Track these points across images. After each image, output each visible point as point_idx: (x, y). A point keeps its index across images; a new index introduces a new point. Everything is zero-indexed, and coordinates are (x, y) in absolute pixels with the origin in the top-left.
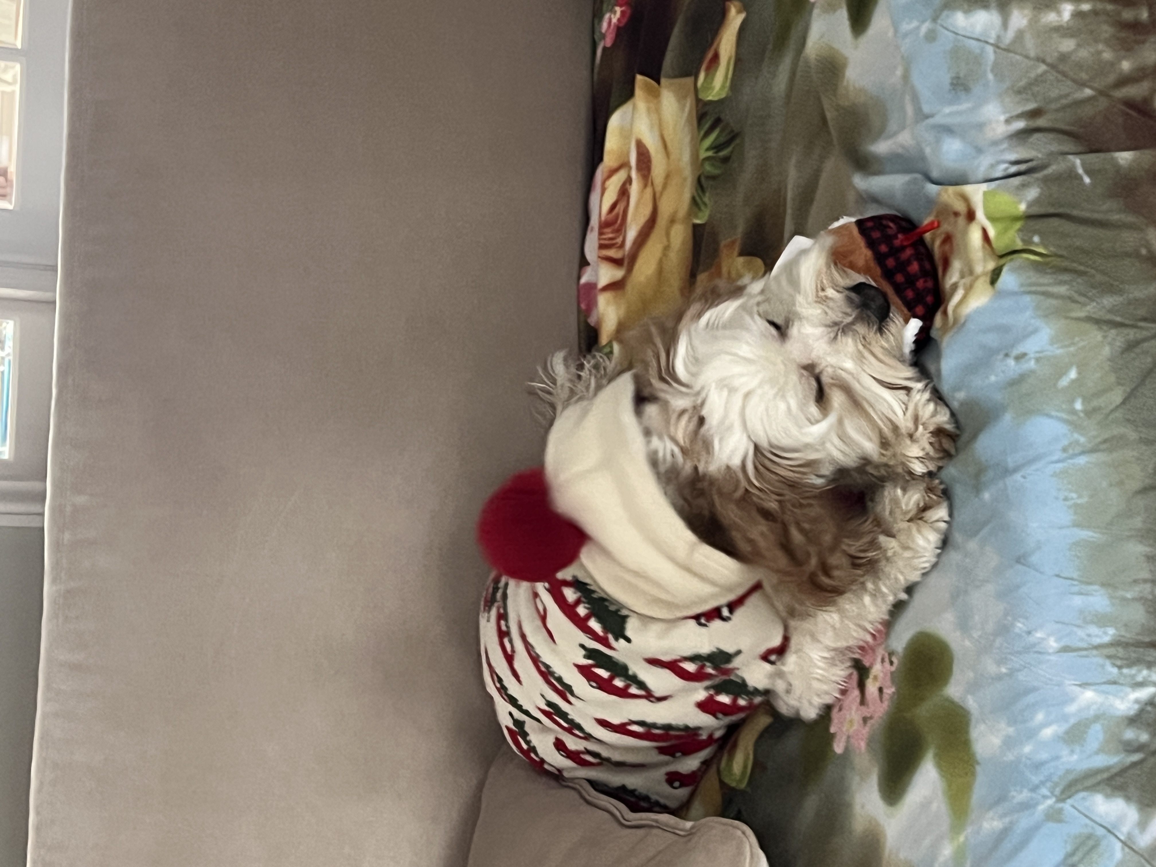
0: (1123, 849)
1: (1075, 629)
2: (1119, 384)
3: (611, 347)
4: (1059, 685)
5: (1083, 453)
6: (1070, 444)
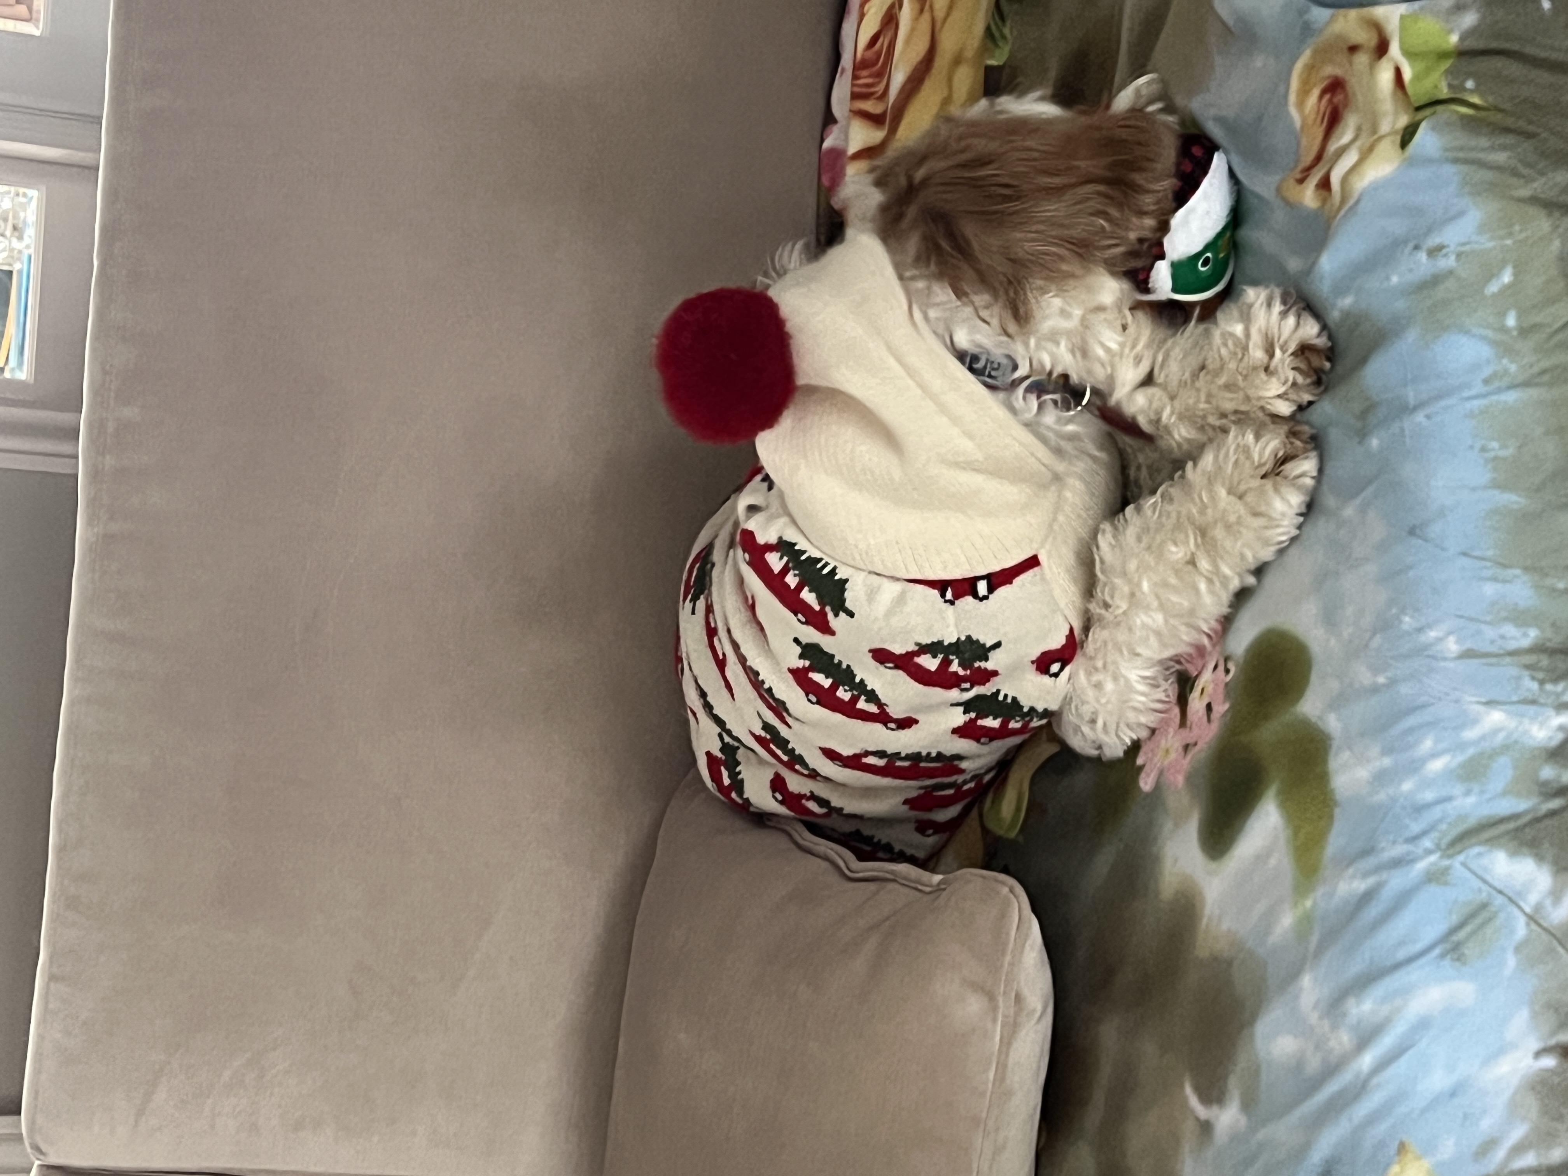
0: (1528, 925)
1: (1484, 627)
4: (1457, 702)
5: (1511, 387)
6: (1496, 374)
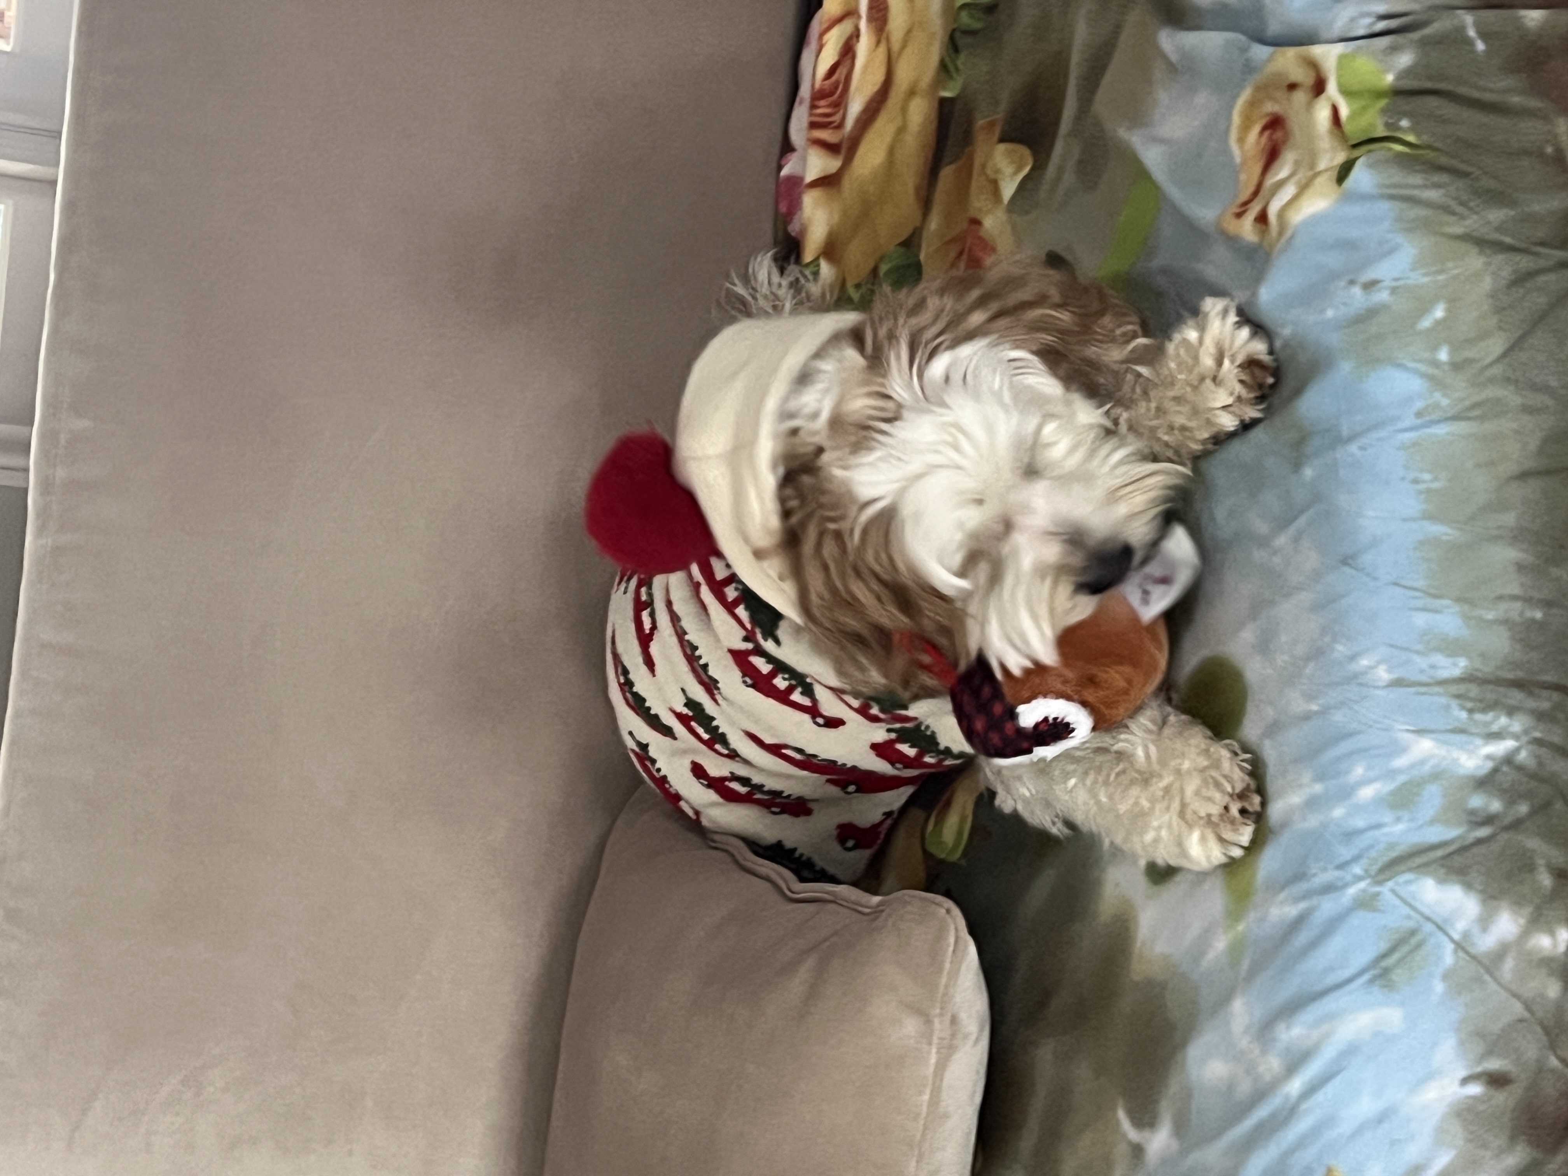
0: (1455, 951)
1: (1414, 656)
2: (1500, 328)
3: (818, 265)
4: (1387, 729)
5: (1443, 420)
6: (1427, 407)
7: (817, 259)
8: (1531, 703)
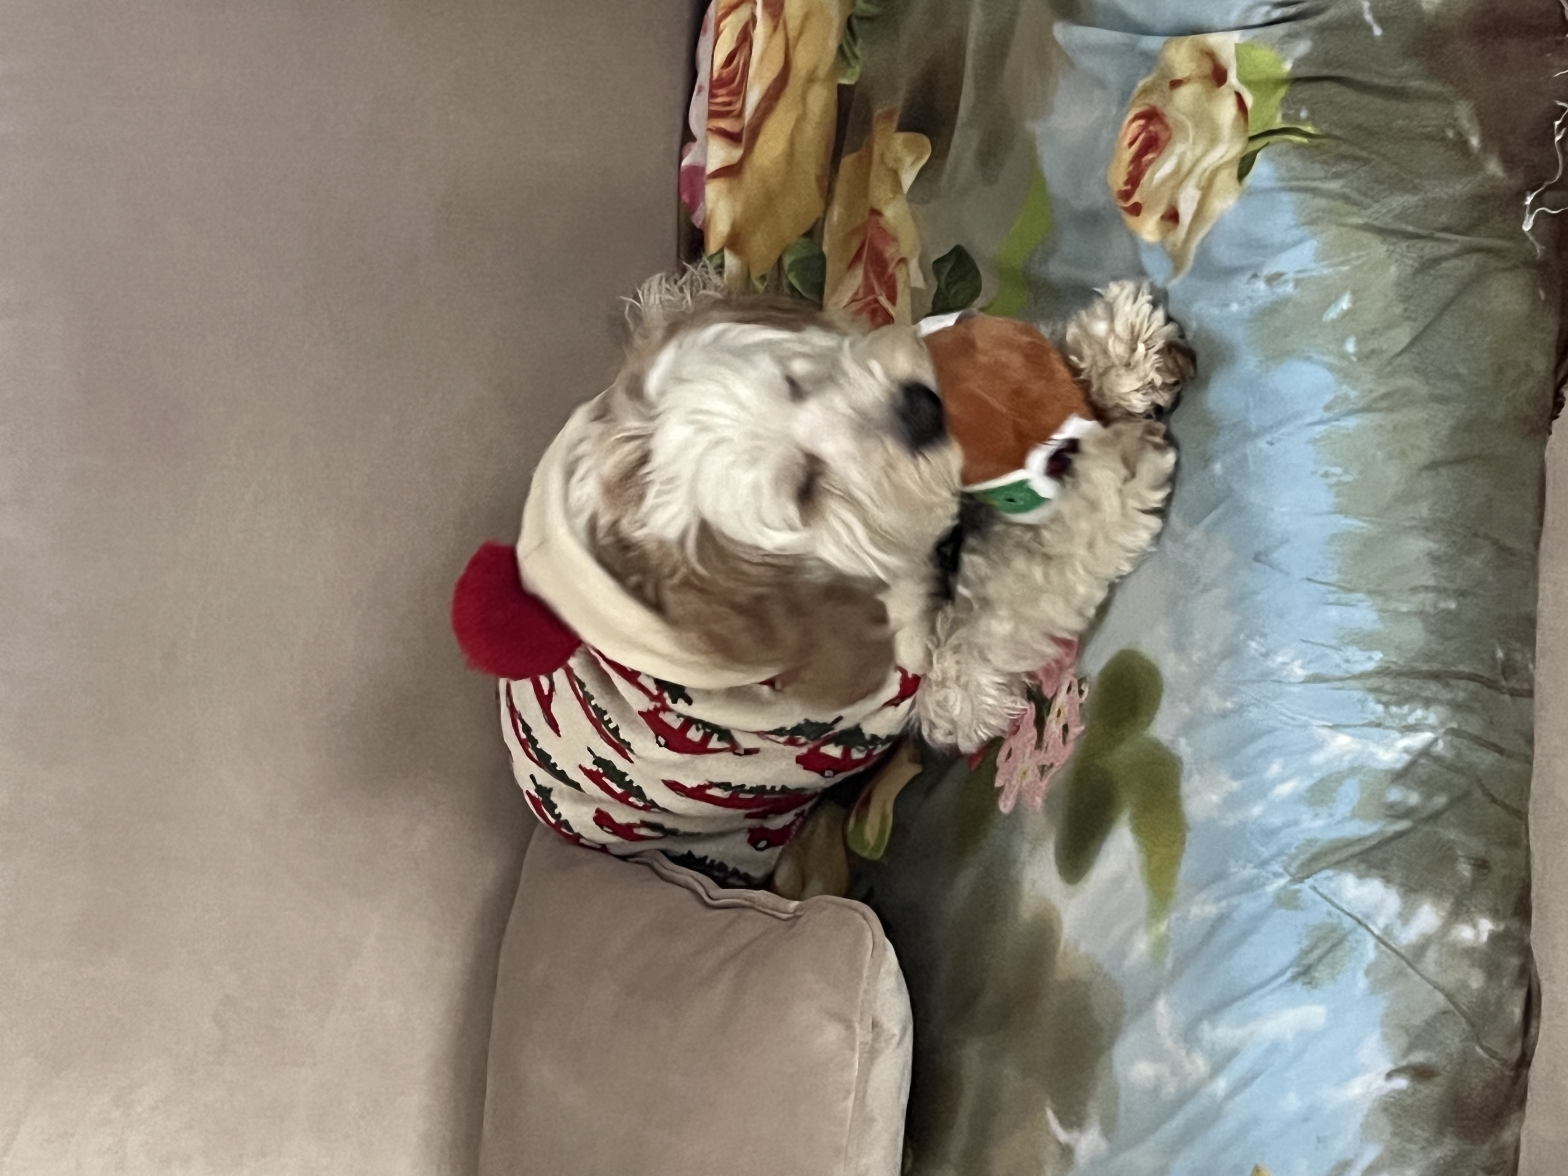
0: (1377, 947)
1: (1328, 651)
2: (1407, 318)
3: (723, 257)
4: (1304, 726)
5: (1351, 413)
6: (1337, 398)
7: (721, 251)
8: (1447, 695)
